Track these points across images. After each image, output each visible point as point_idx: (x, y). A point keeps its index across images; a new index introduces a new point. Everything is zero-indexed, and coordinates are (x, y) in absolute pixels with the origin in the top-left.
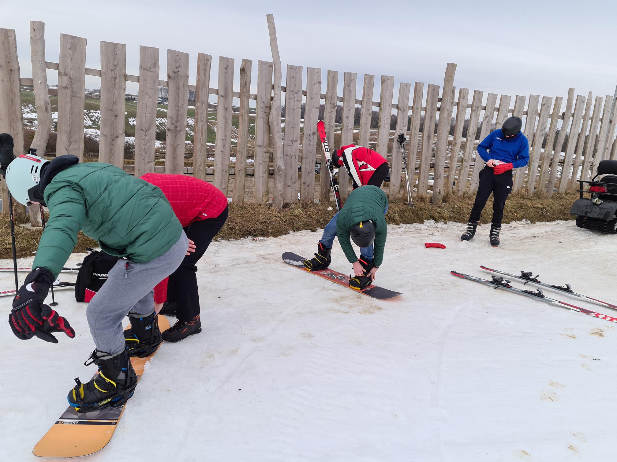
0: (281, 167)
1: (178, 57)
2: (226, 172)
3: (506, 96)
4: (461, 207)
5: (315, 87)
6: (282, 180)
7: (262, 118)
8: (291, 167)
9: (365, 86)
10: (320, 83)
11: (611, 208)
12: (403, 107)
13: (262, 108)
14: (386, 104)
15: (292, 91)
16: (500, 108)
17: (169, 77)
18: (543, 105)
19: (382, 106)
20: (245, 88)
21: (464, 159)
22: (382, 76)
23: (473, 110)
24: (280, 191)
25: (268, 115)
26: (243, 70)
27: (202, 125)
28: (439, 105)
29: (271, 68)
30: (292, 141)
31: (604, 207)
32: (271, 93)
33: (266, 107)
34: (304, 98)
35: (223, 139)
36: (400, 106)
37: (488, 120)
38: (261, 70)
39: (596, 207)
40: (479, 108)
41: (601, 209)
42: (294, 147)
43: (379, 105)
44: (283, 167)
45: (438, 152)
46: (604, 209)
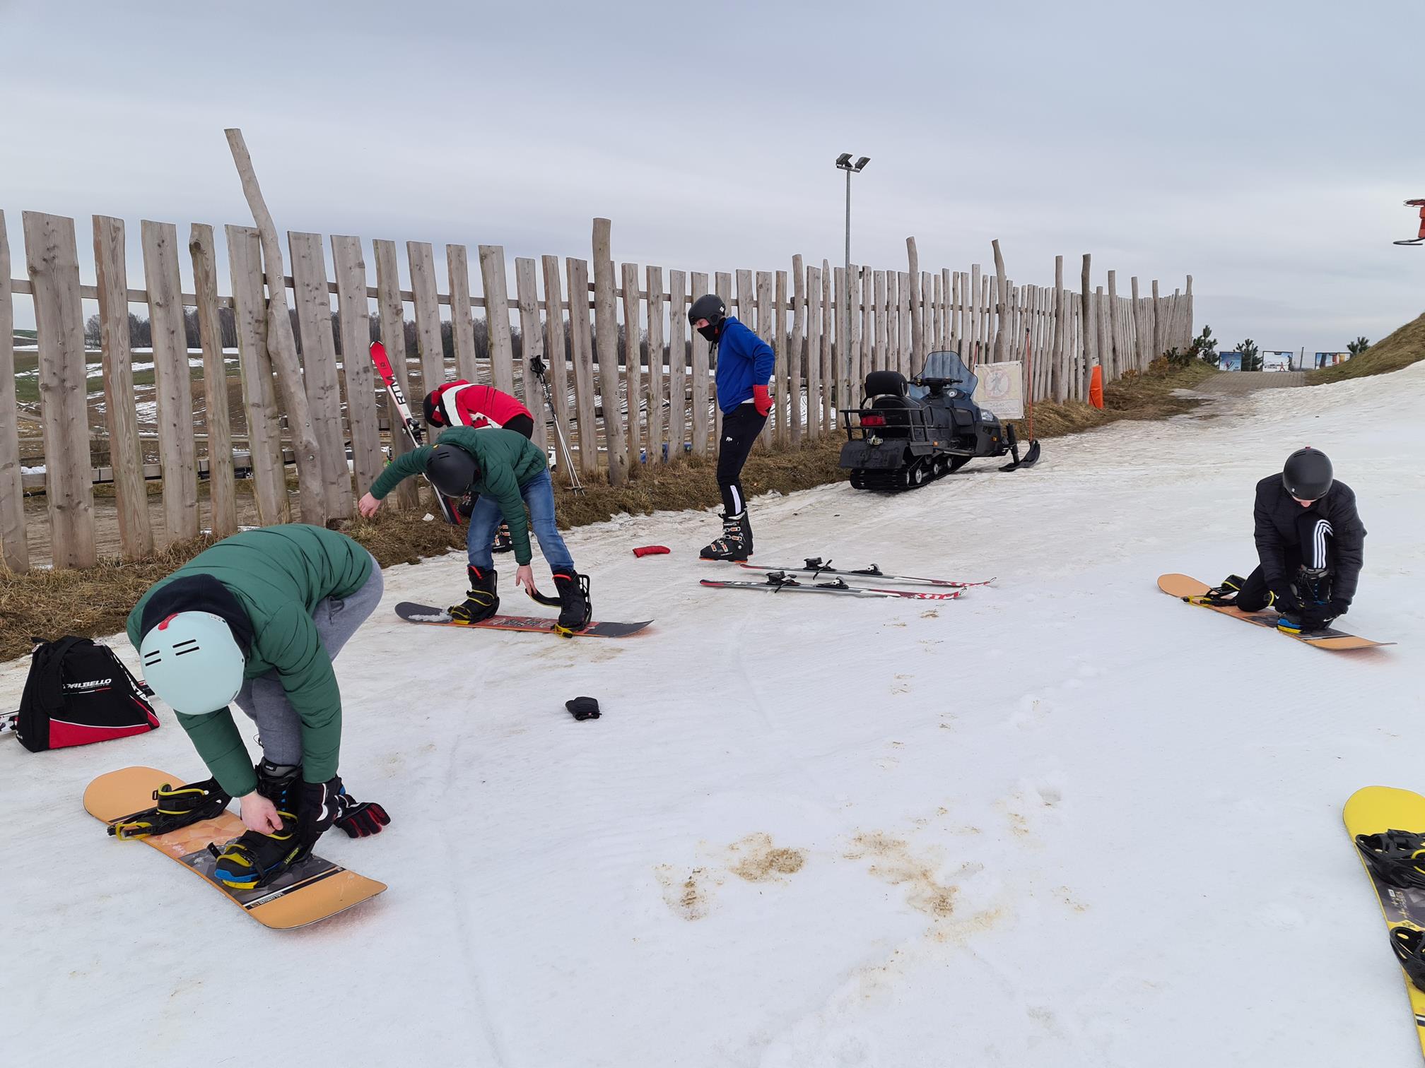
0: (312, 444)
1: (51, 227)
2: (190, 469)
3: (699, 274)
4: (665, 482)
5: (352, 273)
6: (318, 470)
7: (253, 345)
8: (329, 443)
9: (452, 266)
10: (361, 265)
11: (896, 448)
12: (529, 305)
13: (250, 324)
14: (496, 301)
15: (308, 285)
16: (694, 295)
17: (33, 271)
18: (759, 287)
19: (490, 305)
20: (207, 284)
21: (651, 395)
22: (480, 247)
23: (650, 302)
24: (317, 495)
25: (265, 338)
26: (195, 248)
27: (122, 371)
28: (591, 296)
29: (255, 239)
30: (323, 388)
31: (885, 448)
32: (263, 292)
33: (257, 321)
34: (333, 297)
35: (173, 399)
36: (523, 303)
37: (679, 319)
38: (233, 245)
39: (875, 451)
40: (661, 299)
41: (882, 452)
42: (329, 400)
43: (484, 302)
44: (315, 444)
45: (606, 386)
46: (887, 451)
